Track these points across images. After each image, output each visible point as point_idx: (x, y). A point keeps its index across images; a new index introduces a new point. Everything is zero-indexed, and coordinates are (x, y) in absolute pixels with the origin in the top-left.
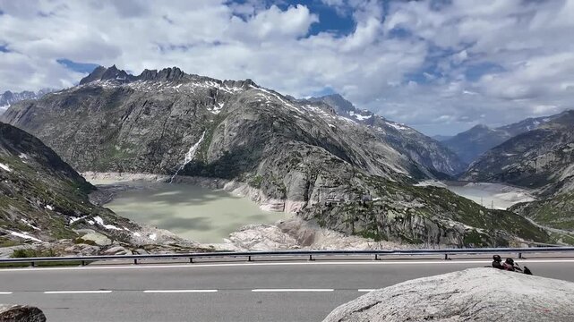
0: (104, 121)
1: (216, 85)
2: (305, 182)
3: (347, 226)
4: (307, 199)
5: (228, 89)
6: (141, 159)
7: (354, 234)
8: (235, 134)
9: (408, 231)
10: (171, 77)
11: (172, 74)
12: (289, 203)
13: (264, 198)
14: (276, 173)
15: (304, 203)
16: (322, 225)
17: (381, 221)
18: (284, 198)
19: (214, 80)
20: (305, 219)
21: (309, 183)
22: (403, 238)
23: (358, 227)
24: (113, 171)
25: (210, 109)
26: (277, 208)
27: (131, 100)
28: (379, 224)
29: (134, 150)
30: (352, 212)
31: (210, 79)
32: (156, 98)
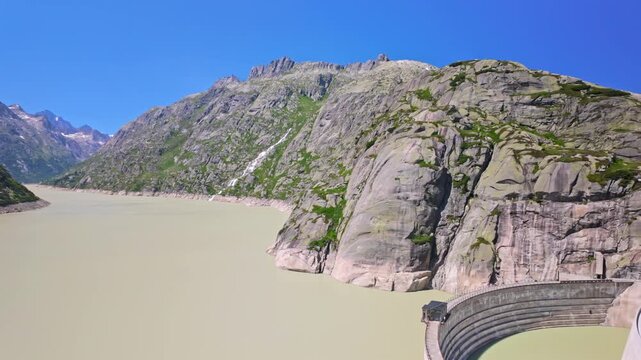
21: (444, 180)
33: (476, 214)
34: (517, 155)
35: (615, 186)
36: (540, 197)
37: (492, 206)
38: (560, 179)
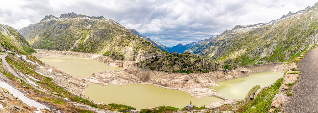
0: (45, 32)
1: (88, 18)
2: (134, 52)
3: (170, 68)
4: (134, 60)
5: (93, 20)
6: (56, 45)
7: (174, 72)
8: (96, 35)
9: (201, 67)
10: (71, 16)
11: (71, 15)
12: (125, 62)
13: (111, 60)
14: (117, 48)
15: (133, 62)
16: (153, 69)
17: (188, 64)
18: (123, 59)
19: (87, 17)
20: (140, 67)
21: (135, 52)
22: (201, 71)
23: (176, 68)
24: (46, 49)
25: (85, 27)
26: (119, 65)
27: (55, 24)
28: (187, 65)
29: (54, 42)
30: (171, 60)
31: (86, 16)
32: (64, 23)
33: (139, 56)
34: (142, 50)
35: (149, 53)
36: (144, 54)
37: (140, 55)
38: (146, 53)
